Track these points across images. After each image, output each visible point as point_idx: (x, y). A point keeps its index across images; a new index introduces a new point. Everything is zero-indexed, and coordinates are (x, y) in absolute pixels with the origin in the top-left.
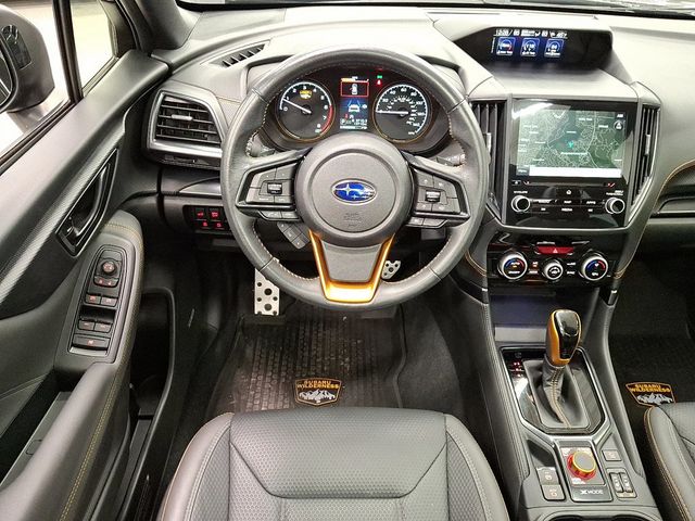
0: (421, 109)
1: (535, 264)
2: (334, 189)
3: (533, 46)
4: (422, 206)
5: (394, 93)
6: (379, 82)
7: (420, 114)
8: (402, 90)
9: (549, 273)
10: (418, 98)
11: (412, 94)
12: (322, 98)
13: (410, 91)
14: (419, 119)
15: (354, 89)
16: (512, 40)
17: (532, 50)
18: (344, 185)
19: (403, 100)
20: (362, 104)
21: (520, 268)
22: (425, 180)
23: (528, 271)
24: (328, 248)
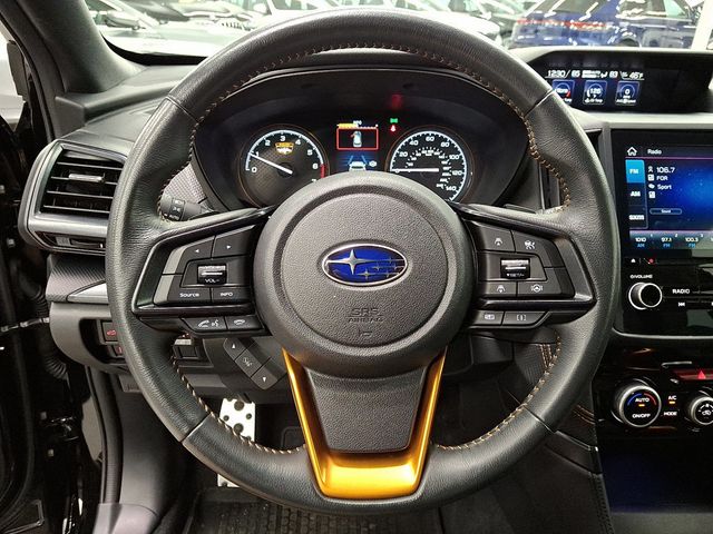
0: (457, 165)
1: (672, 399)
2: (326, 261)
3: (598, 91)
4: (497, 287)
5: (416, 143)
6: (393, 129)
7: (455, 173)
8: (428, 139)
9: (699, 415)
10: (452, 150)
11: (443, 144)
12: (310, 152)
13: (439, 140)
14: (455, 181)
15: (357, 140)
16: (570, 84)
17: (598, 97)
18: (346, 254)
19: (429, 153)
20: (369, 161)
21: (651, 407)
22: (495, 240)
23: (662, 413)
24: (320, 382)
